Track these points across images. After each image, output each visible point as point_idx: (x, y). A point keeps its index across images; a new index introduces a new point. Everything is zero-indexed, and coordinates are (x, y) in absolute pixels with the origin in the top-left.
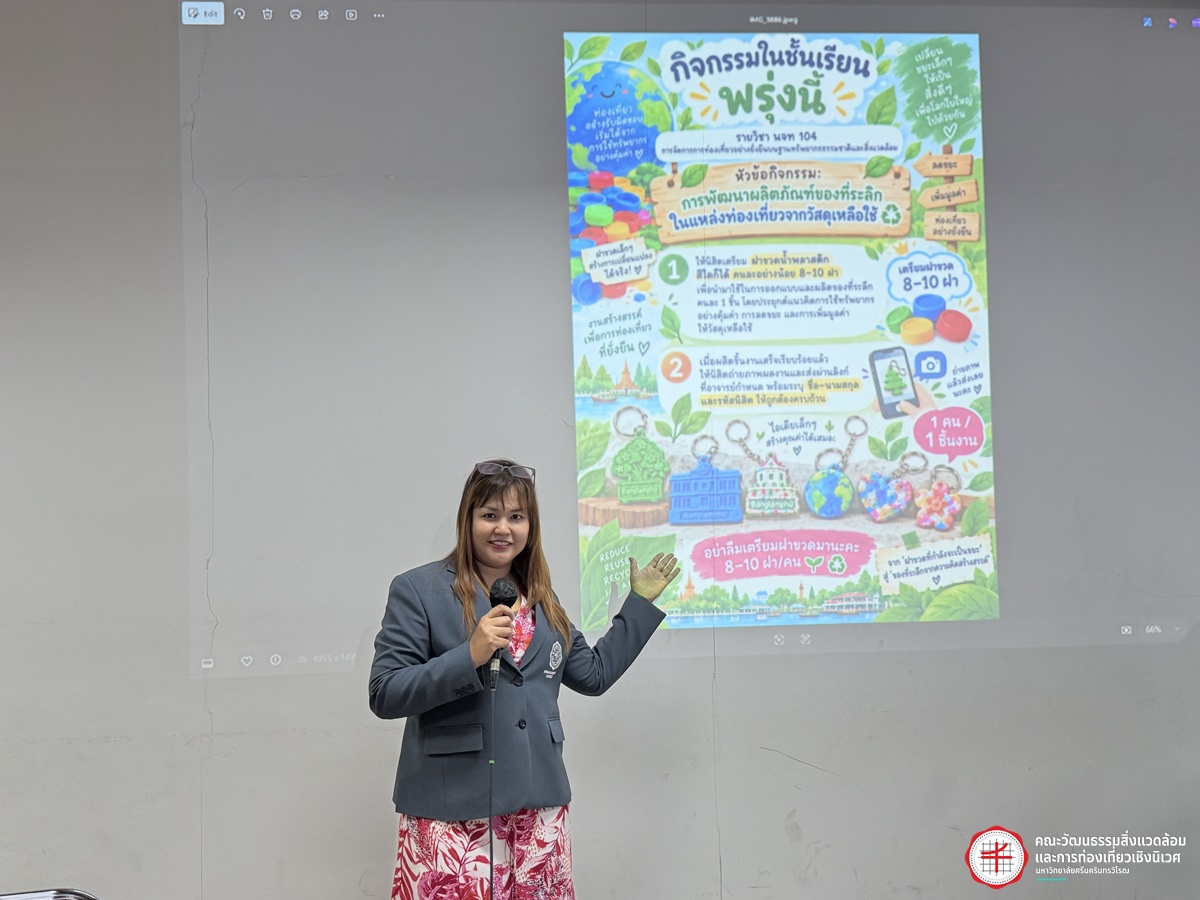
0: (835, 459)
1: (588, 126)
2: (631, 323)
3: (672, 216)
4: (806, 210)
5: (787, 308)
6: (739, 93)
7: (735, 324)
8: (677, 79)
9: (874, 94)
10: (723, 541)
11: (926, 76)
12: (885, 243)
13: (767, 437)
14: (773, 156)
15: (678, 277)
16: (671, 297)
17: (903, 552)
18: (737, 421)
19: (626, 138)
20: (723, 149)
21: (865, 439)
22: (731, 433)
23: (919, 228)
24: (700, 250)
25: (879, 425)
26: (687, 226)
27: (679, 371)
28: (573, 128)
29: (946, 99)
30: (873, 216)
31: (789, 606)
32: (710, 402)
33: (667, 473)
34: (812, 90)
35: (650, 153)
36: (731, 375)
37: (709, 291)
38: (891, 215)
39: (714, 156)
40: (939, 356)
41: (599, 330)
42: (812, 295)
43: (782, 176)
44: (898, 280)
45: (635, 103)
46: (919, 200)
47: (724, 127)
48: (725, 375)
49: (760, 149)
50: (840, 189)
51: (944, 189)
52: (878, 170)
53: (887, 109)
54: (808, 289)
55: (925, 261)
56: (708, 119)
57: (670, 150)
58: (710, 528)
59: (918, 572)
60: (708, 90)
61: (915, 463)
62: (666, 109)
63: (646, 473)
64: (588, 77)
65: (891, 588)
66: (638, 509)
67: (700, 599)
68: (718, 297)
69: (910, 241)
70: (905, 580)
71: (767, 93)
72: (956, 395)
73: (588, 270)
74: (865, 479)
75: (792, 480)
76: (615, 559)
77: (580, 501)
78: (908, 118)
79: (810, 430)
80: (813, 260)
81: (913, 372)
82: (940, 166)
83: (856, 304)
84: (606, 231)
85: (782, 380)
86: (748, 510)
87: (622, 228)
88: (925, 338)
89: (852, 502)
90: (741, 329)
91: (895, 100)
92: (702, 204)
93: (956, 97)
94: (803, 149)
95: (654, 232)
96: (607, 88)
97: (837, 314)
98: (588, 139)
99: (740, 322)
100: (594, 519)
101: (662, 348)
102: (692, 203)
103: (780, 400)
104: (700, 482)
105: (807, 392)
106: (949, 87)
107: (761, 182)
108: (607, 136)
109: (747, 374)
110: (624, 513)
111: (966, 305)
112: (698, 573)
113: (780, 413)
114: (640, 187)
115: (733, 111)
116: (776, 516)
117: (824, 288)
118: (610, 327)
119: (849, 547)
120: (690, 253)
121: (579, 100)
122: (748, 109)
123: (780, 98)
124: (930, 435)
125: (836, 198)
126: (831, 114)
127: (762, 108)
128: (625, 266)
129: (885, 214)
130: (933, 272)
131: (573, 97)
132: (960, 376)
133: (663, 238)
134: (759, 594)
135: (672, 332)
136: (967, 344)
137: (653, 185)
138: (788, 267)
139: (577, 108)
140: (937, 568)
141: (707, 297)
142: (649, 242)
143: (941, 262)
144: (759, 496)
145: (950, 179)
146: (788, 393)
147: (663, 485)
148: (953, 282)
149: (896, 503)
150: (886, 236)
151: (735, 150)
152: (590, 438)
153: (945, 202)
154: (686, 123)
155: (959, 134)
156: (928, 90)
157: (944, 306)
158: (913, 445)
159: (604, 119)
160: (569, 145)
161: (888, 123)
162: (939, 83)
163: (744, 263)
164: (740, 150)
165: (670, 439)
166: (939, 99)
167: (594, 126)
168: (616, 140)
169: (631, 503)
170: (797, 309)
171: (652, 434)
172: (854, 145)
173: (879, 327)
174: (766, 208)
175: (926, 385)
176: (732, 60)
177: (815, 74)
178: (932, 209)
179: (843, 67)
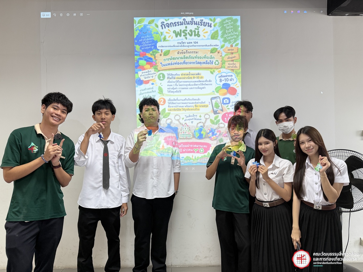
0: (202, 124)
1: (140, 41)
2: (151, 90)
3: (161, 63)
4: (195, 62)
5: (190, 87)
6: (178, 32)
7: (177, 91)
8: (162, 28)
9: (213, 32)
11: (226, 27)
12: (215, 70)
13: (185, 119)
14: (187, 48)
15: (162, 79)
16: (161, 84)
18: (177, 115)
19: (149, 44)
20: (174, 46)
21: (209, 120)
22: (175, 118)
23: (224, 66)
24: (168, 72)
25: (213, 116)
26: (165, 66)
27: (163, 102)
28: (136, 41)
29: (231, 33)
30: (212, 63)
31: (189, 160)
32: (170, 110)
34: (197, 31)
35: (155, 47)
36: (176, 103)
37: (170, 82)
38: (217, 63)
39: (172, 48)
40: (228, 99)
41: (142, 92)
42: (196, 83)
43: (189, 53)
44: (218, 79)
45: (151, 35)
46: (224, 59)
47: (174, 40)
48: (174, 103)
49: (183, 46)
50: (204, 56)
51: (231, 56)
52: (214, 51)
53: (216, 36)
54: (195, 82)
55: (225, 74)
56: (170, 39)
57: (160, 46)
60: (170, 31)
61: (222, 125)
62: (160, 36)
64: (140, 28)
68: (173, 84)
69: (222, 69)
71: (185, 32)
73: (140, 77)
74: (209, 130)
75: (191, 130)
78: (221, 38)
79: (195, 117)
80: (197, 74)
81: (222, 103)
82: (230, 50)
83: (207, 86)
84: (144, 67)
85: (188, 105)
86: (179, 137)
87: (148, 66)
88: (225, 94)
89: (206, 135)
90: (178, 92)
91: (218, 33)
92: (169, 60)
93: (234, 32)
94: (194, 46)
95: (156, 67)
96: (145, 31)
97: (203, 88)
98: (140, 44)
99: (178, 90)
101: (158, 96)
102: (166, 60)
103: (188, 110)
105: (195, 108)
106: (232, 30)
107: (184, 54)
108: (144, 43)
109: (180, 103)
111: (236, 86)
113: (188, 113)
114: (153, 56)
115: (177, 36)
116: (187, 138)
117: (199, 81)
118: (146, 91)
119: (205, 146)
120: (165, 73)
121: (138, 34)
122: (180, 36)
123: (188, 33)
124: (226, 119)
125: (203, 59)
126: (201, 37)
127: (184, 36)
128: (149, 76)
129: (215, 63)
130: (227, 77)
131: (136, 33)
133: (159, 69)
135: (160, 92)
136: (236, 95)
137: (156, 55)
138: (190, 76)
139: (137, 36)
141: (170, 84)
142: (155, 70)
143: (229, 75)
144: (182, 133)
145: (232, 53)
146: (190, 108)
148: (232, 80)
150: (215, 68)
151: (177, 46)
153: (231, 59)
154: (165, 39)
155: (235, 42)
156: (227, 31)
157: (230, 86)
158: (221, 121)
159: (144, 39)
160: (135, 45)
161: (216, 39)
162: (230, 29)
163: (179, 75)
166: (229, 33)
168: (147, 44)
170: (192, 87)
172: (207, 45)
173: (213, 91)
174: (185, 61)
175: (225, 106)
176: (176, 23)
177: (198, 27)
178: (227, 61)
179: (205, 25)
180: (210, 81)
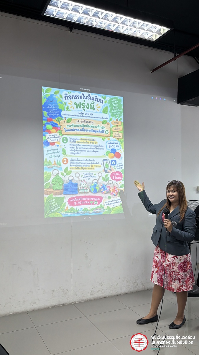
0: (96, 181)
2: (56, 151)
3: (65, 129)
4: (91, 130)
5: (87, 150)
6: (78, 104)
8: (66, 99)
9: (104, 107)
10: (74, 198)
11: (113, 105)
12: (106, 137)
13: (83, 176)
14: (85, 118)
15: (66, 142)
16: (64, 146)
17: (108, 200)
18: (77, 173)
19: (55, 111)
20: (75, 115)
21: (102, 177)
22: (76, 175)
23: (112, 135)
24: (70, 136)
25: (104, 174)
26: (68, 131)
27: (66, 162)
28: (44, 108)
30: (104, 132)
31: (87, 211)
32: (72, 169)
33: (63, 184)
34: (92, 105)
35: (60, 115)
36: (76, 163)
37: (72, 145)
38: (107, 132)
39: (73, 116)
40: (115, 161)
41: (49, 152)
42: (92, 147)
43: (86, 122)
44: (108, 145)
45: (57, 103)
46: (112, 130)
47: (75, 111)
48: (75, 163)
49: (82, 116)
50: (97, 126)
51: (116, 128)
52: (104, 123)
53: (106, 111)
54: (91, 146)
55: (113, 142)
56: (72, 109)
57: (64, 115)
58: (72, 195)
59: (111, 204)
60: (72, 103)
61: (110, 182)
62: (63, 106)
63: (59, 183)
64: (47, 97)
65: (106, 207)
66: (57, 191)
67: (69, 210)
68: (74, 146)
69: (110, 137)
70: (108, 206)
71: (84, 105)
72: (118, 169)
73: (47, 139)
74: (101, 185)
75: (88, 186)
76: (52, 202)
77: (45, 189)
78: (110, 113)
79: (91, 175)
80: (92, 140)
81: (111, 164)
82: (116, 123)
83: (100, 150)
84: (51, 131)
85: (86, 165)
86: (79, 191)
87: (54, 130)
88: (113, 157)
89: (99, 190)
90: (78, 154)
91: (108, 109)
92: (71, 127)
93: (119, 109)
94: (90, 117)
95: (61, 132)
96: (51, 99)
97: (97, 151)
98: (47, 110)
99: (78, 152)
100: (48, 193)
101: (62, 157)
102: (69, 126)
103: (86, 169)
104: (70, 185)
105: (91, 167)
106: (118, 107)
107: (82, 123)
108: (51, 110)
109: (79, 163)
110: (54, 192)
111: (120, 151)
112: (69, 205)
113: (86, 171)
114: (58, 122)
115: (77, 108)
116: (84, 193)
117: (94, 146)
118: (52, 152)
119: (98, 199)
120: (68, 137)
121: (45, 102)
122: (80, 108)
123: (86, 106)
124: (113, 177)
125: (97, 128)
126: (96, 110)
127: (83, 108)
128: (55, 139)
129: (106, 132)
130: (114, 144)
131: (44, 101)
132: (119, 165)
133: (63, 133)
134: (81, 209)
135: (64, 153)
136: (120, 159)
137: (61, 122)
138: (88, 141)
139: (45, 103)
140: (114, 203)
142: (60, 134)
143: (116, 142)
144: (81, 188)
145: (117, 126)
146: (87, 167)
147: (62, 186)
148: (118, 146)
149: (107, 190)
150: (106, 136)
151: (77, 116)
152: (47, 176)
153: (116, 130)
154: (68, 109)
155: (119, 117)
156: (114, 107)
157: (116, 151)
158: (110, 179)
159: (51, 106)
160: (43, 111)
161: (107, 113)
162: (116, 106)
163: (79, 140)
164: (78, 116)
165: (64, 176)
166: (116, 110)
167: (48, 108)
168: (53, 111)
169: (55, 190)
170: (89, 150)
171: (60, 175)
172: (100, 117)
173: (104, 155)
174: (83, 129)
175: (113, 167)
176: (77, 97)
177: (93, 102)
178: (114, 131)
179: (98, 101)
180: (102, 146)
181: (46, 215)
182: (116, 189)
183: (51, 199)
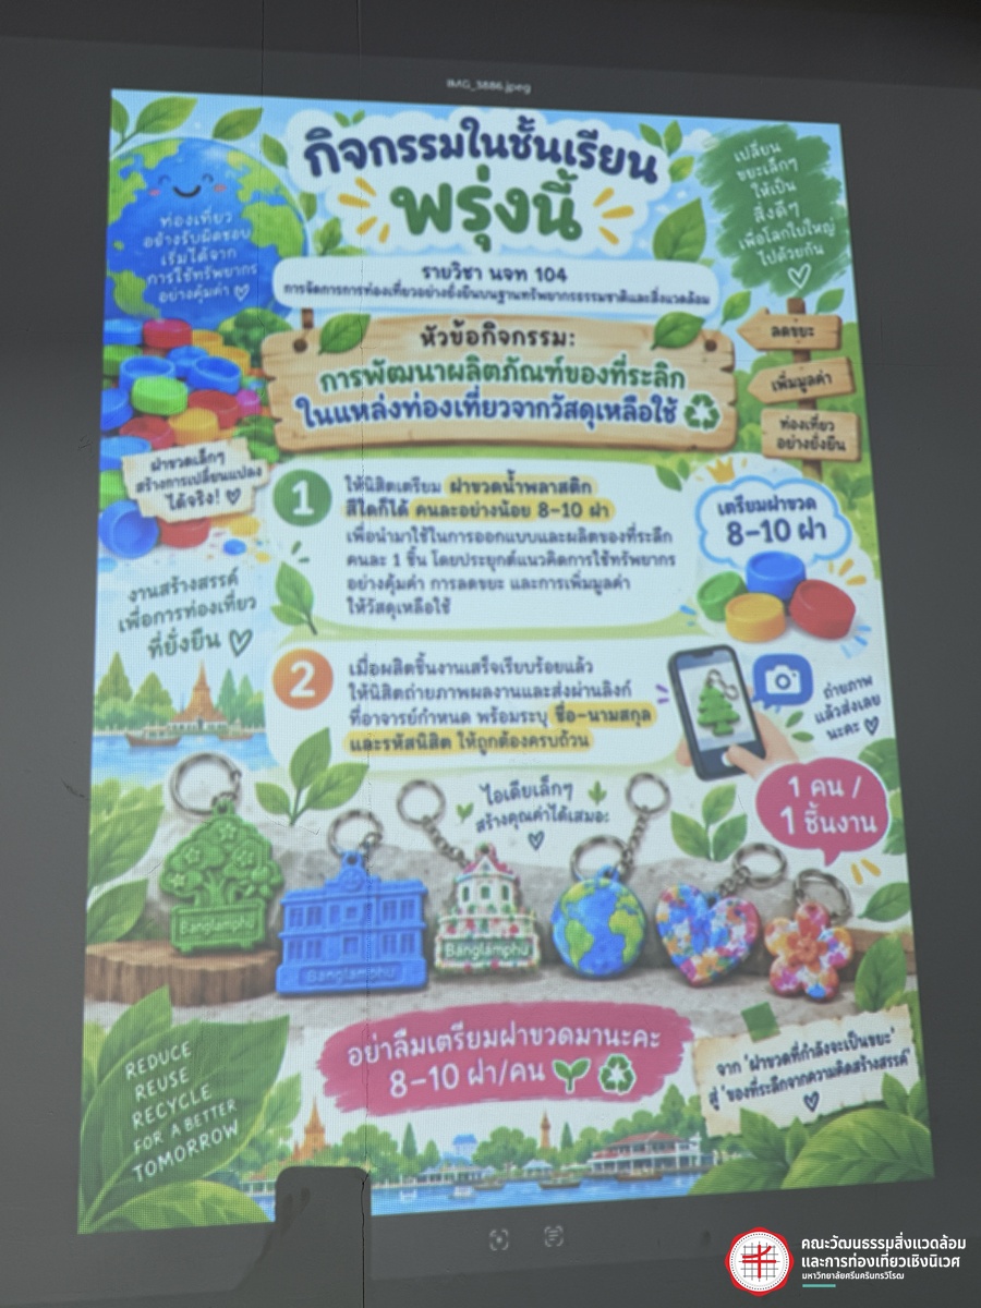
0: (608, 857)
1: (148, 243)
2: (217, 595)
3: (302, 403)
4: (550, 401)
5: (517, 573)
6: (427, 199)
7: (419, 600)
9: (665, 211)
10: (386, 1029)
11: (754, 186)
12: (694, 461)
13: (478, 814)
14: (490, 307)
15: (310, 512)
16: (297, 547)
17: (745, 1047)
18: (420, 783)
19: (217, 265)
20: (398, 290)
21: (666, 818)
22: (407, 806)
23: (752, 435)
24: (354, 466)
25: (691, 793)
26: (329, 420)
27: (308, 687)
28: (119, 245)
29: (790, 224)
30: (670, 414)
31: (520, 1164)
32: (368, 745)
33: (278, 888)
34: (556, 200)
35: (262, 290)
36: (408, 694)
37: (370, 538)
38: (702, 413)
39: (381, 301)
40: (799, 664)
41: (148, 606)
42: (562, 549)
43: (505, 341)
44: (718, 526)
45: (238, 208)
46: (752, 389)
47: (399, 252)
48: (397, 694)
49: (465, 293)
50: (609, 366)
51: (794, 371)
52: (676, 336)
53: (689, 236)
54: (554, 538)
55: (763, 494)
56: (370, 240)
57: (300, 289)
58: (361, 1001)
59: (776, 1086)
60: (371, 192)
61: (761, 865)
62: (294, 220)
63: (232, 889)
64: (152, 161)
65: (724, 1120)
66: (212, 965)
67: (336, 1155)
68: (386, 550)
69: (737, 458)
70: (754, 1105)
71: (477, 201)
72: (833, 735)
73: (133, 494)
74: (667, 898)
75: (527, 901)
76: (159, 1073)
77: (90, 950)
78: (726, 252)
79: (560, 800)
80: (563, 488)
81: (752, 693)
82: (785, 332)
83: (640, 569)
84: (174, 425)
85: (506, 704)
86: (438, 962)
87: (205, 420)
88: (771, 631)
89: (642, 946)
90: (429, 609)
91: (702, 221)
92: (358, 383)
93: (807, 221)
94: (542, 296)
95: (267, 430)
97: (608, 584)
98: (146, 264)
99: (427, 595)
100: (118, 987)
101: (275, 641)
102: (340, 382)
103: (505, 741)
104: (344, 906)
105: (554, 728)
106: (794, 205)
107: (467, 350)
108: (181, 260)
109: (440, 694)
110: (181, 973)
111: (843, 571)
112: (333, 1100)
113: (503, 766)
114: (241, 349)
115: (416, 227)
116: (494, 974)
117: (583, 537)
118: (182, 599)
119: (640, 1037)
120: (333, 470)
121: (133, 199)
122: (444, 225)
123: (500, 210)
124: (788, 812)
125: (604, 381)
126: (590, 238)
128: (208, 488)
129: (690, 412)
130: (781, 513)
131: (123, 194)
132: (837, 701)
133: (284, 441)
134: (461, 1140)
135: (296, 612)
136: (849, 643)
137: (265, 347)
138: (516, 499)
139: (129, 211)
140: (811, 1078)
141: (364, 549)
142: (256, 447)
143: (794, 496)
144: (462, 931)
145: (804, 355)
146: (517, 729)
147: (267, 913)
148: (818, 532)
149: (730, 946)
150: (693, 449)
151: (420, 293)
152: (119, 819)
153: (797, 393)
154: (331, 243)
155: (816, 281)
156: (759, 209)
157: (803, 574)
158: (757, 832)
159: (179, 231)
160: (109, 273)
161: (692, 258)
162: (777, 198)
163: (436, 489)
164: (428, 293)
165: (285, 819)
166: (777, 224)
167: (157, 241)
168: (199, 267)
169: (197, 953)
170: (533, 573)
171: (249, 809)
172: (632, 291)
173: (685, 609)
174: (476, 395)
175: (775, 718)
176: (415, 145)
177: (562, 173)
178: (773, 404)
179: (611, 165)
180: (659, 536)
181: (89, 1202)
182: (826, 934)
183: (152, 1041)
